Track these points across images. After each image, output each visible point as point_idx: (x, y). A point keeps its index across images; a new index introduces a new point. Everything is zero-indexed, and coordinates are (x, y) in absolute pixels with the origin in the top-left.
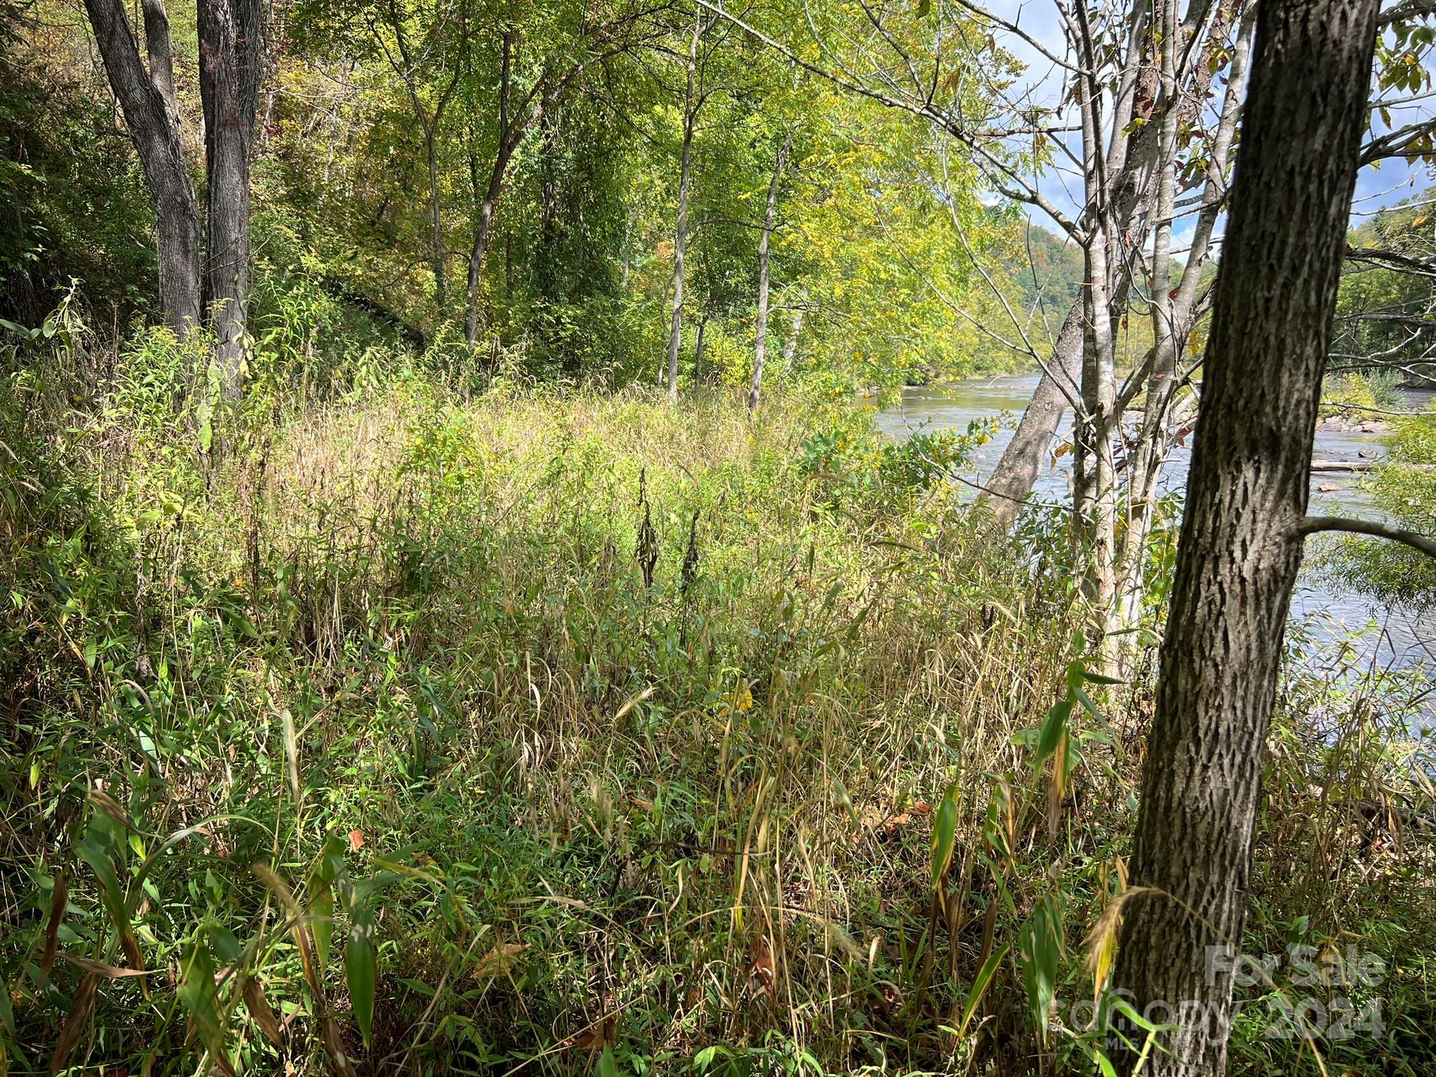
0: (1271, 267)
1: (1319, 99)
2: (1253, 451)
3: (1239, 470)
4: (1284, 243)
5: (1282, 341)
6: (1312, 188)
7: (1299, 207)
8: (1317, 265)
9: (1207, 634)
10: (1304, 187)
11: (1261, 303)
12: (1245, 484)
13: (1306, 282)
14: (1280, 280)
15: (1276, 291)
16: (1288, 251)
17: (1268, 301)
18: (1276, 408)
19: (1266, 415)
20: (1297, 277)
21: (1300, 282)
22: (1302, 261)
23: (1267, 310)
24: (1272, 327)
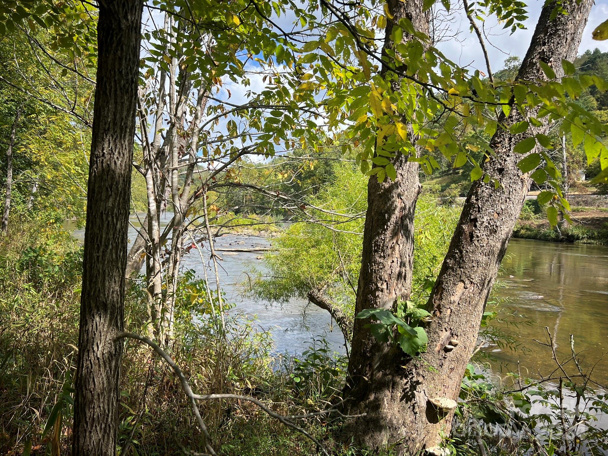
0: (98, 245)
1: (109, 189)
2: (98, 310)
3: (94, 318)
4: (101, 237)
5: (104, 272)
6: (110, 219)
7: (105, 225)
8: (114, 245)
9: (87, 380)
10: (107, 218)
11: (96, 257)
12: (96, 323)
13: (111, 250)
14: (101, 250)
15: (101, 254)
16: (103, 240)
17: (98, 257)
18: (105, 295)
19: (101, 297)
20: (108, 249)
21: (109, 251)
22: (109, 244)
23: (98, 260)
24: (100, 266)
